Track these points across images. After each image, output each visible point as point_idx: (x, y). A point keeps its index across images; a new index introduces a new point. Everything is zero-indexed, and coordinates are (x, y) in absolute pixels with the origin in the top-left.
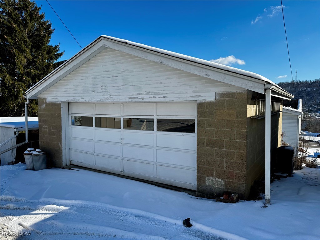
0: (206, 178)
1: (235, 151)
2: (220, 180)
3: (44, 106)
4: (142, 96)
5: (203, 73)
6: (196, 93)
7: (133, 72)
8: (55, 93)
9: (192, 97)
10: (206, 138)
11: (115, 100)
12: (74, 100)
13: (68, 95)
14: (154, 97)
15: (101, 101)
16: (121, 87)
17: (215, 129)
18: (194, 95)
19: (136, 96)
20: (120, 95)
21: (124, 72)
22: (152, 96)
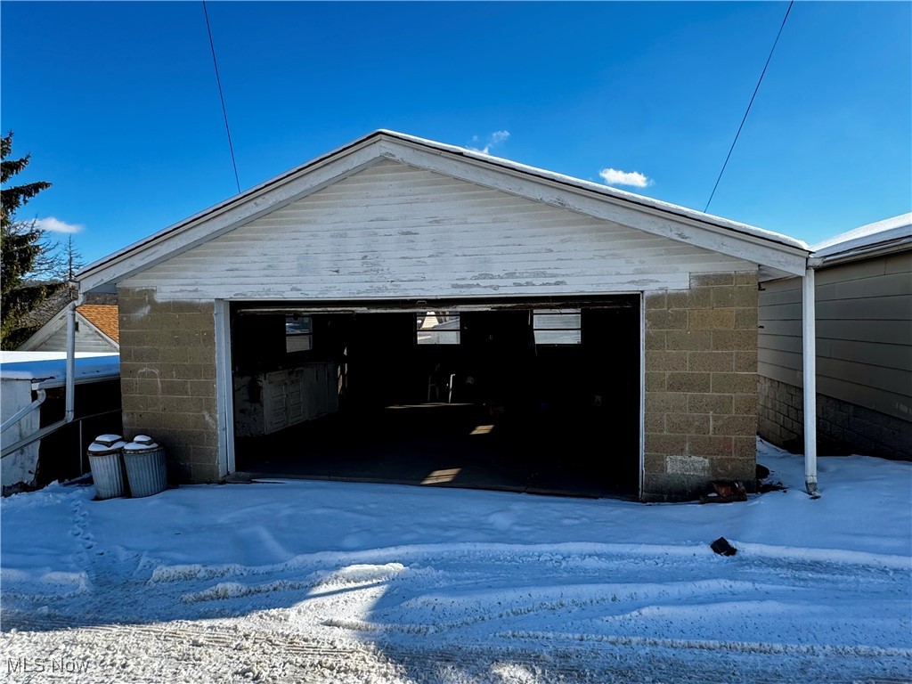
0: (668, 459)
1: (733, 395)
2: (701, 459)
3: (146, 310)
4: (494, 282)
5: (671, 231)
6: (642, 273)
7: (466, 223)
8: (190, 274)
9: (633, 282)
10: (668, 373)
11: (408, 292)
12: (267, 294)
13: (242, 280)
14: (528, 284)
15: (360, 295)
16: (429, 261)
17: (689, 352)
18: (637, 278)
19: (475, 282)
20: (424, 279)
21: (437, 222)
22: (523, 281)
